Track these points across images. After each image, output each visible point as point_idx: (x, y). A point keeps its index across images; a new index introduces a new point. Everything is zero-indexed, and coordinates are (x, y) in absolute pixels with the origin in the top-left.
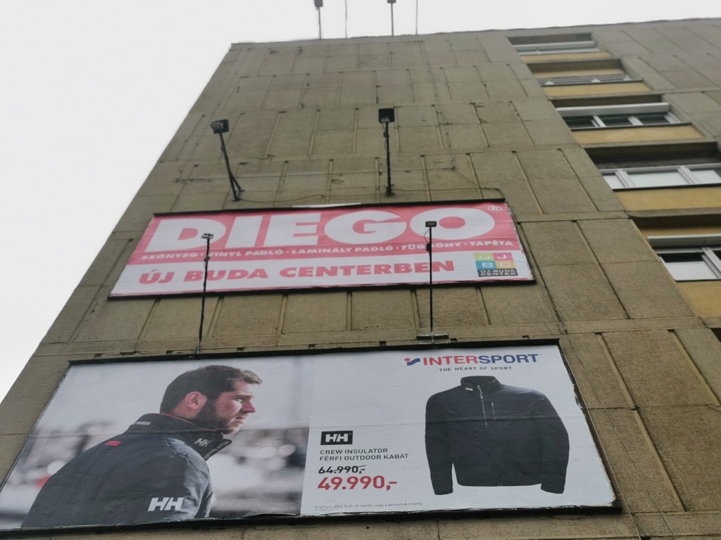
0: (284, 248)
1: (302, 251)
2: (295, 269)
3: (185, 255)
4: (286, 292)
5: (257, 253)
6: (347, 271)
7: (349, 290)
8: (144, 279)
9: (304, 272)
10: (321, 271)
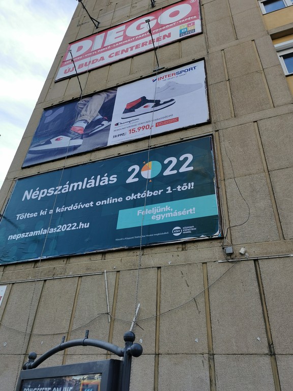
0: (111, 45)
1: (117, 44)
2: (113, 53)
3: (78, 58)
4: (110, 64)
5: (102, 50)
6: (132, 48)
7: (132, 57)
8: (65, 72)
9: (117, 54)
10: (123, 51)
